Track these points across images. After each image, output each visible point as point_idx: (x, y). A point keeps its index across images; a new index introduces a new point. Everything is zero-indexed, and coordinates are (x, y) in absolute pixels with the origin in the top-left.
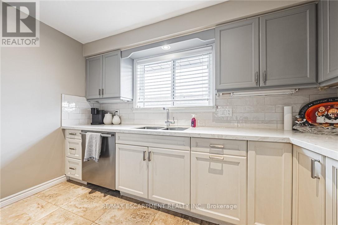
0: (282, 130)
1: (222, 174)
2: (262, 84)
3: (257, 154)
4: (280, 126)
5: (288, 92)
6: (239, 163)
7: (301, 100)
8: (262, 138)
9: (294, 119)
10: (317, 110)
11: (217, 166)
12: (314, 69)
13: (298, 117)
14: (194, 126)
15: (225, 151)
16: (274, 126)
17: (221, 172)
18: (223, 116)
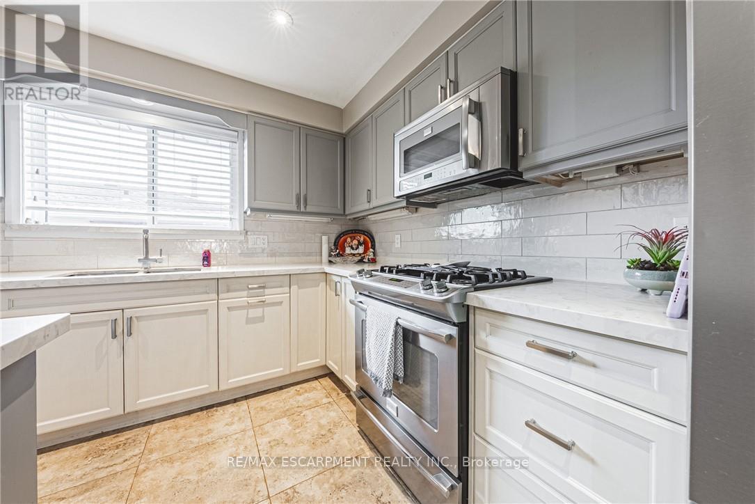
0: (321, 262)
1: (263, 321)
2: (302, 209)
3: (299, 288)
4: (318, 258)
5: (325, 219)
6: (282, 302)
7: (336, 229)
8: (303, 270)
9: (331, 250)
10: (345, 241)
11: (257, 312)
12: (342, 200)
13: (333, 247)
14: (209, 265)
15: (267, 291)
16: (313, 258)
17: (262, 319)
18: (255, 246)
